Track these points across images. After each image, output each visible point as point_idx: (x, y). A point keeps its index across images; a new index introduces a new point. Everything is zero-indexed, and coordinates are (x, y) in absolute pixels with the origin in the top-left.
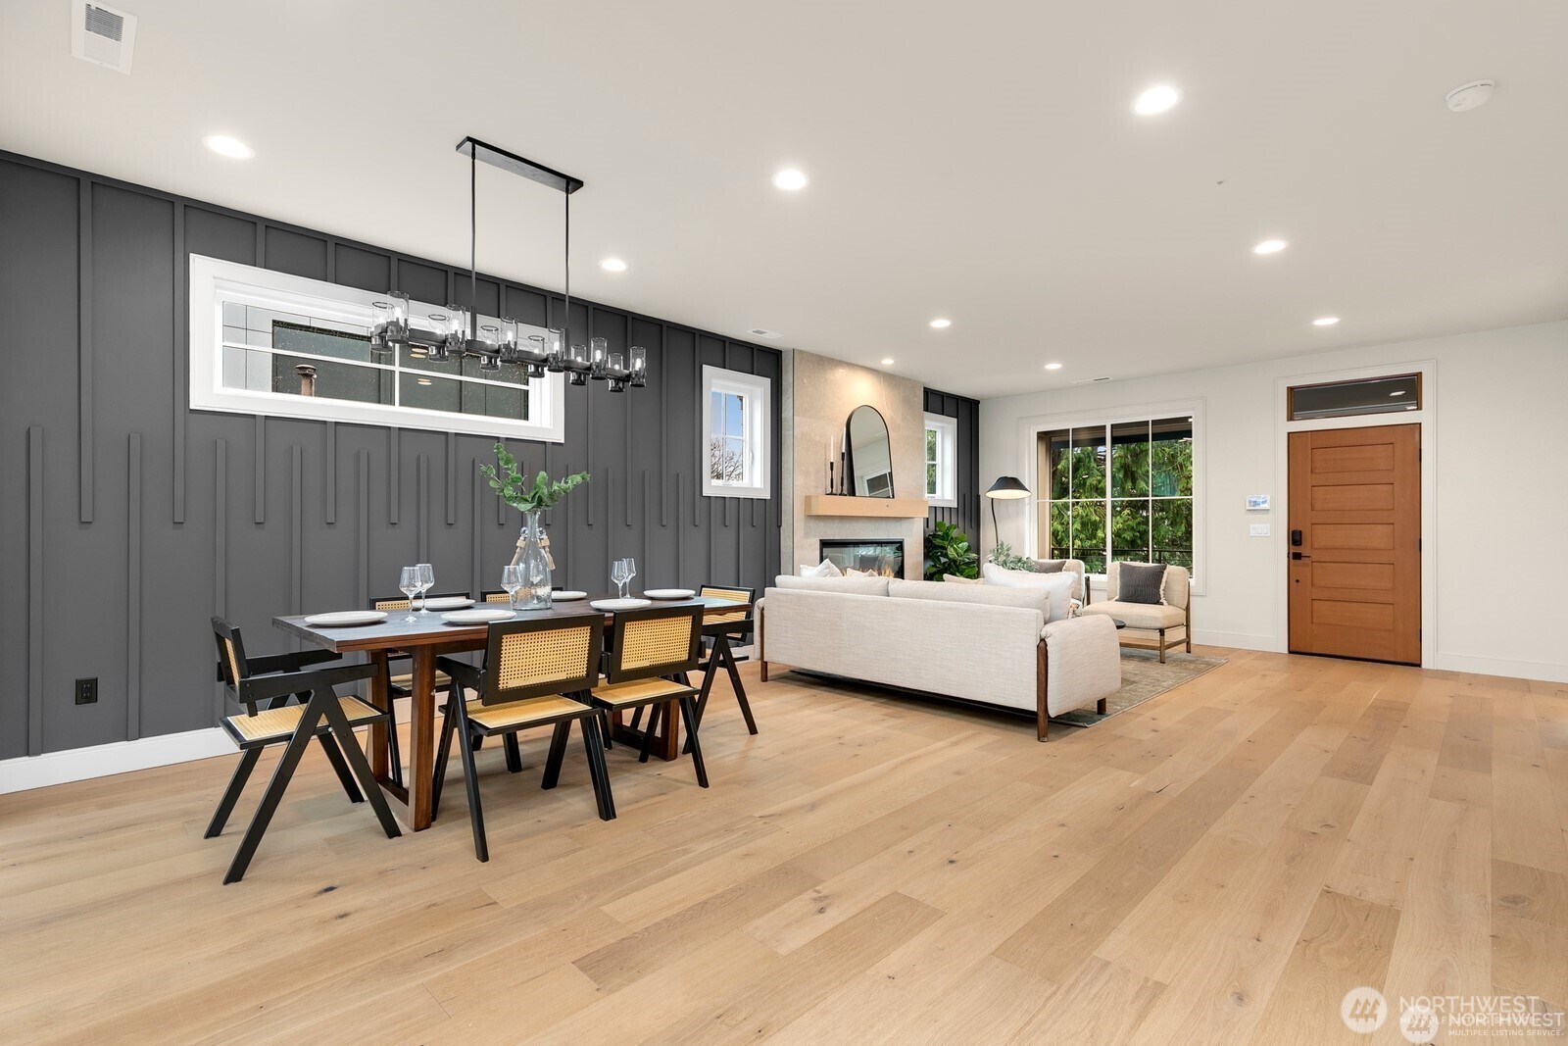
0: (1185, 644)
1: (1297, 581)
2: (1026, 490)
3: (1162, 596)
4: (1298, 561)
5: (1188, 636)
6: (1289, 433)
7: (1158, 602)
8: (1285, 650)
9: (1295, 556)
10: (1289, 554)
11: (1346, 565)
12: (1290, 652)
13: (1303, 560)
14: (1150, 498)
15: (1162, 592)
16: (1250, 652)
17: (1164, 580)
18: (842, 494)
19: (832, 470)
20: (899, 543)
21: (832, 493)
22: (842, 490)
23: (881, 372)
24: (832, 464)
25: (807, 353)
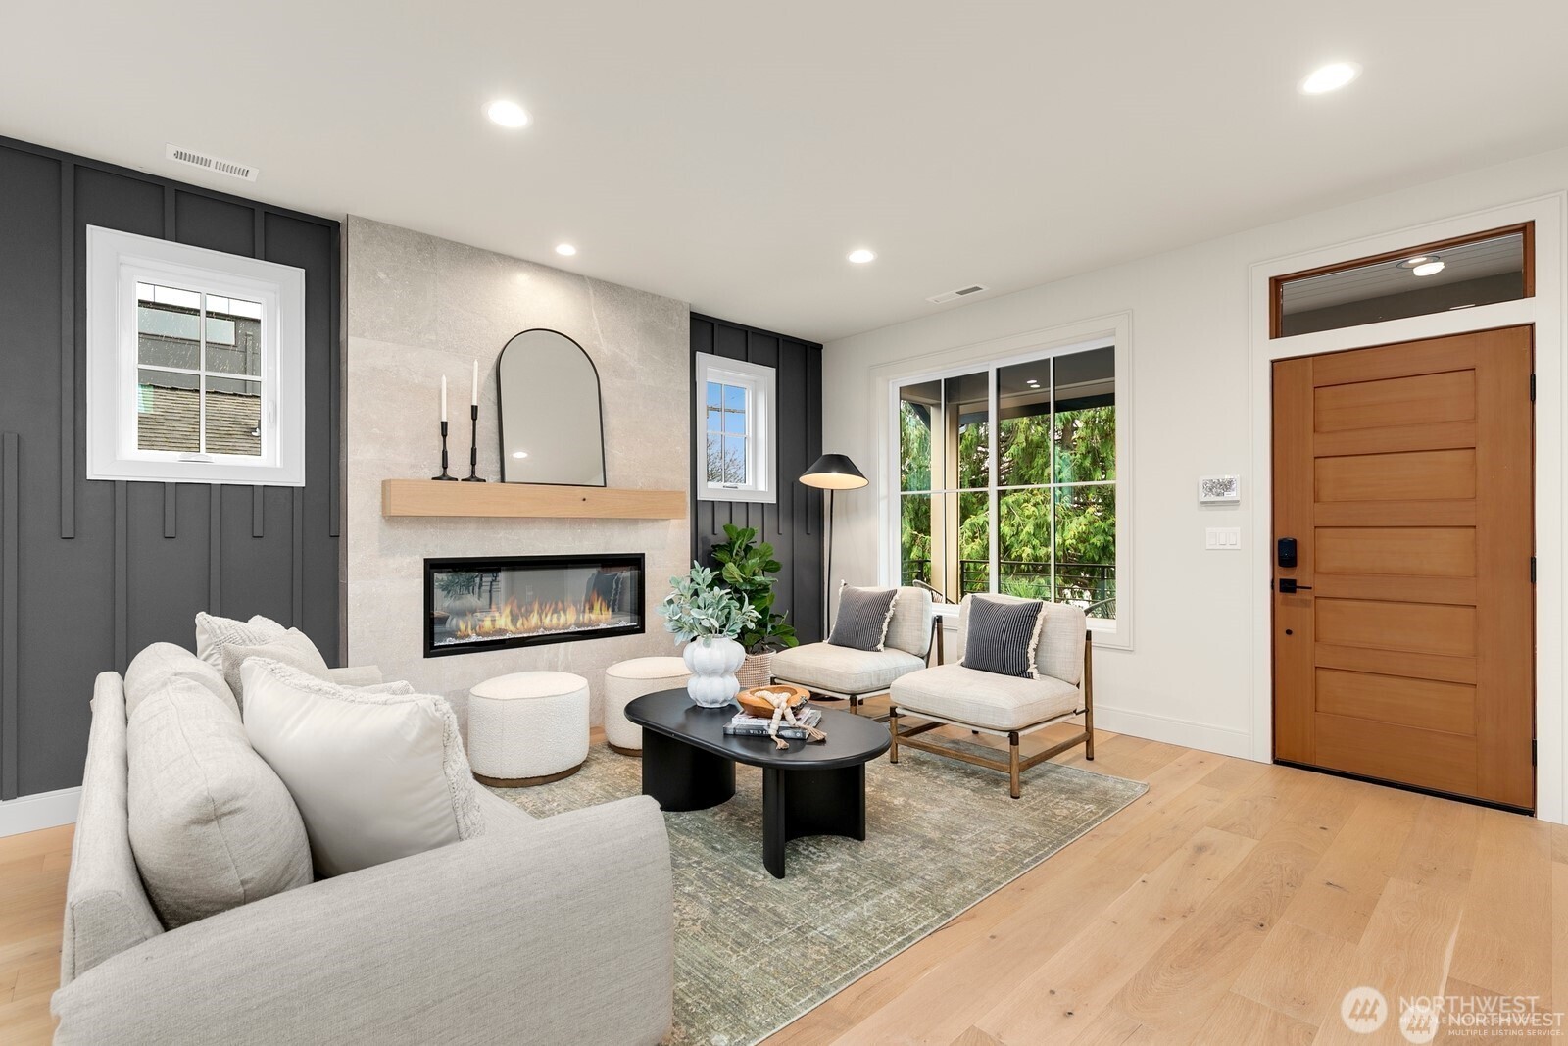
0: (1083, 745)
1: (1289, 632)
2: (859, 474)
3: (1032, 661)
4: (1290, 596)
5: (1089, 729)
6: (1273, 362)
7: (1023, 673)
8: (1266, 756)
9: (1284, 587)
10: (1273, 582)
11: (1378, 605)
12: (1276, 761)
13: (1300, 594)
14: (1052, 485)
15: (1031, 654)
16: (1203, 758)
17: (1036, 631)
18: (473, 478)
19: (444, 435)
20: (636, 562)
21: (444, 477)
22: (473, 472)
23: (589, 278)
24: (444, 425)
25: (385, 226)
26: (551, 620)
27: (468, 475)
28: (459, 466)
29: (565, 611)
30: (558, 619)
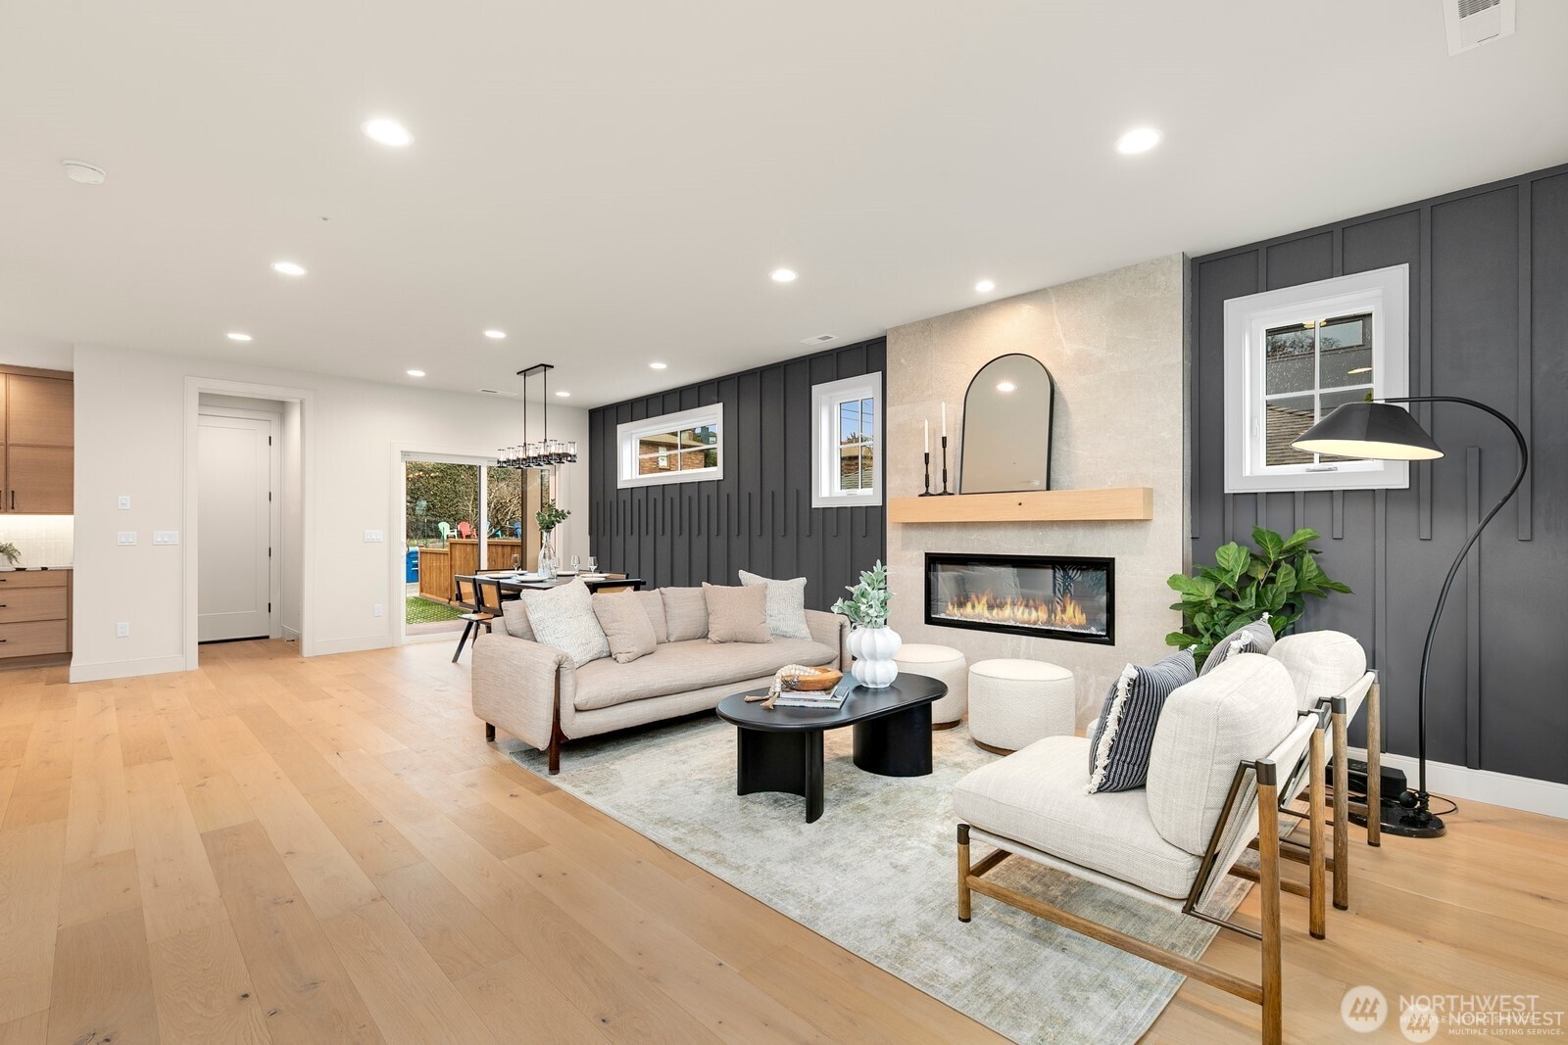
18: (945, 493)
19: (927, 463)
20: (1106, 566)
21: (927, 494)
22: (945, 488)
23: (1051, 288)
24: (927, 455)
25: (904, 326)
26: (1023, 614)
27: (941, 490)
28: (936, 483)
29: (1036, 609)
30: (1030, 615)
